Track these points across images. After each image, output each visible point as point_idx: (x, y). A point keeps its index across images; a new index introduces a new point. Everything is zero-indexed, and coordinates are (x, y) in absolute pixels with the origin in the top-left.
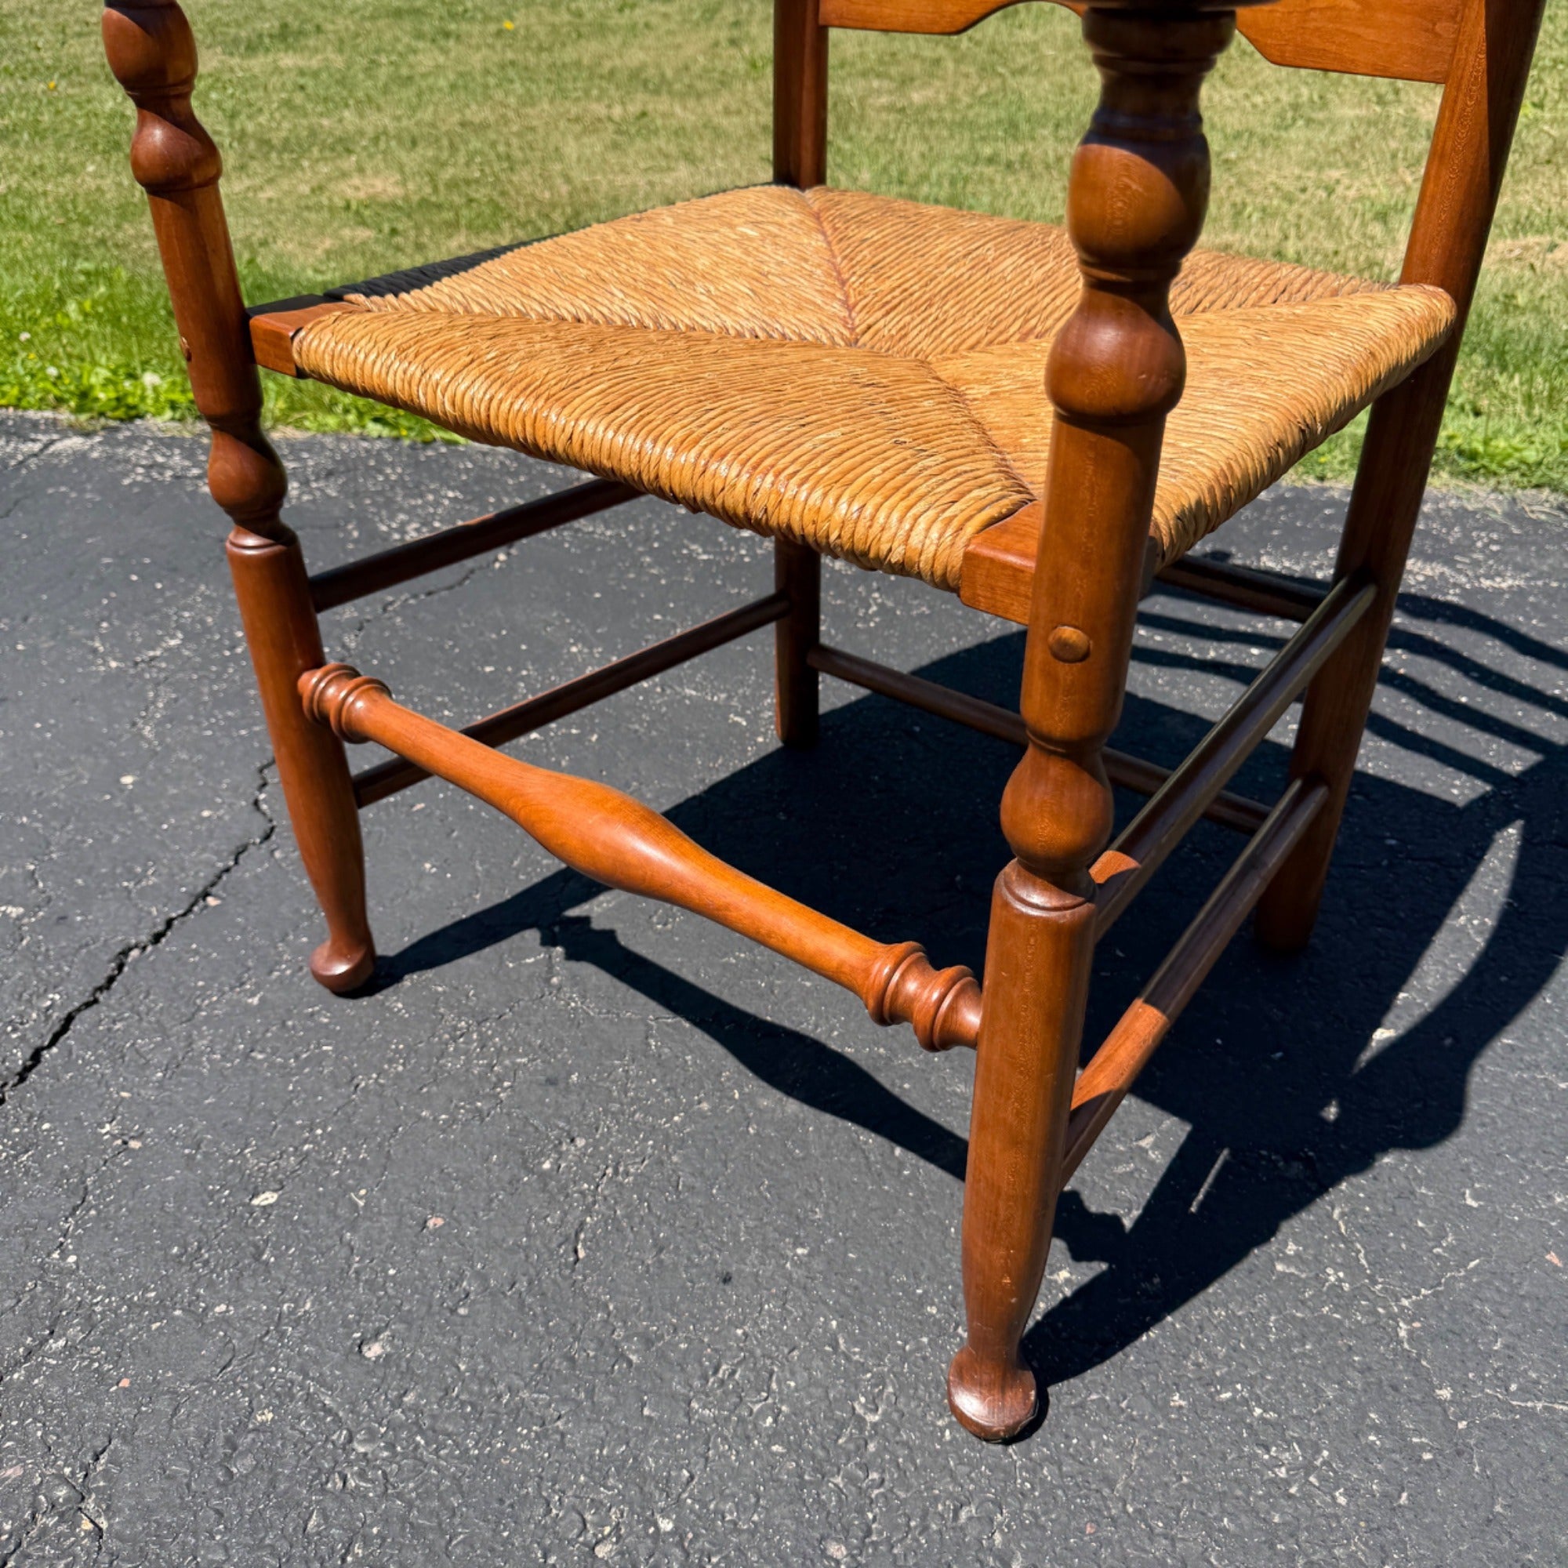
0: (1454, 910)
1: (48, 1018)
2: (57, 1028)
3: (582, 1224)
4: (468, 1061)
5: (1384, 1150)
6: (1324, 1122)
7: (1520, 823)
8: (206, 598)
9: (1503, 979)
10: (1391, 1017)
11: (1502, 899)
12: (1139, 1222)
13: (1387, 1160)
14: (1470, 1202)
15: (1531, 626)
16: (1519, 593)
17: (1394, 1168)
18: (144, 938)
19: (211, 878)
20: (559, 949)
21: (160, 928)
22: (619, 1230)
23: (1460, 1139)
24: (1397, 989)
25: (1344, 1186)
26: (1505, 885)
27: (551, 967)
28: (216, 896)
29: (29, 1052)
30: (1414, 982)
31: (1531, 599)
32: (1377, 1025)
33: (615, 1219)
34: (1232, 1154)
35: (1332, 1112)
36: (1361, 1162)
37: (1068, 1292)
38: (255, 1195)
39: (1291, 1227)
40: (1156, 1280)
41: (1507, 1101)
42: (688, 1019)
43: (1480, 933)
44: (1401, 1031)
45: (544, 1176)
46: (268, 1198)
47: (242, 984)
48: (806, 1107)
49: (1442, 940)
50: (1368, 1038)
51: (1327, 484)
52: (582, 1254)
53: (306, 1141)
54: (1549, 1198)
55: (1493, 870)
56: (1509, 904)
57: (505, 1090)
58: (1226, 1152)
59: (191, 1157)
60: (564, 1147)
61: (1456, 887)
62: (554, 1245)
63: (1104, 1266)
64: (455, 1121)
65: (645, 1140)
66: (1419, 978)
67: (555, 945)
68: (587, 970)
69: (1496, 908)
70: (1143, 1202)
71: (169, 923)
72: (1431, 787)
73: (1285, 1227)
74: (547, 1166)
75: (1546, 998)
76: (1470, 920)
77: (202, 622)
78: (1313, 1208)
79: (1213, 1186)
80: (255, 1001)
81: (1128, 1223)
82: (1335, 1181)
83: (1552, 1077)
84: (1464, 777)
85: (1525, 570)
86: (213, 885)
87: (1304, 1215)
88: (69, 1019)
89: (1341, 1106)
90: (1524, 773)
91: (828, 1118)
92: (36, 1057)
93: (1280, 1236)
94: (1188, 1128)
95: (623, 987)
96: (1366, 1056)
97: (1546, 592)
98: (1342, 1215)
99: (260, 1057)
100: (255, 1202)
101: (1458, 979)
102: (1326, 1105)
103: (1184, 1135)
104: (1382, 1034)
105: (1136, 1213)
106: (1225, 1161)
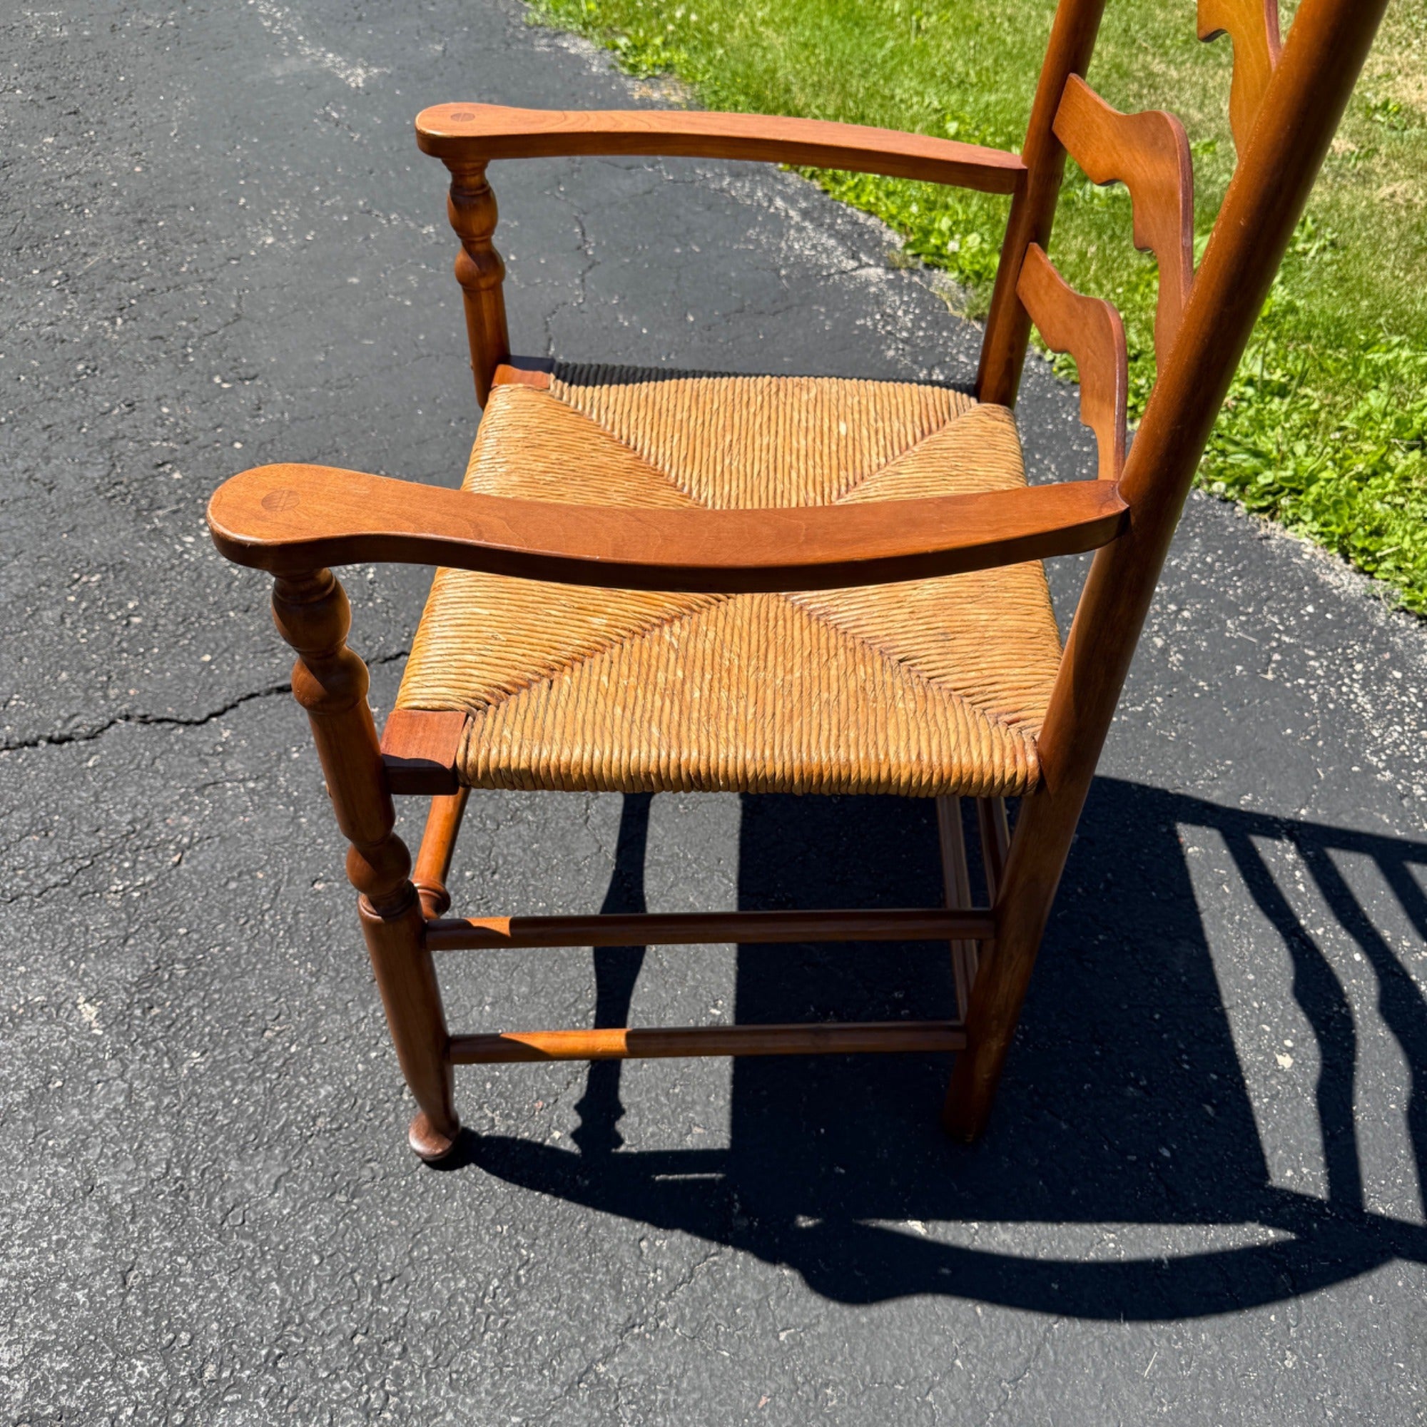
0: (1114, 1225)
5: (793, 1265)
6: (793, 1219)
7: (1291, 1236)
9: (1055, 1286)
10: (941, 1225)
12: (627, 1155)
13: (786, 1272)
14: (783, 1335)
17: (782, 1279)
24: (977, 1218)
25: (741, 1255)
30: (995, 1225)
32: (924, 1218)
34: (721, 1181)
35: (804, 1222)
36: (770, 1255)
37: (548, 1142)
39: (680, 1235)
40: (587, 1182)
42: (617, 863)
43: (1101, 1253)
44: (930, 1237)
45: (461, 877)
50: (905, 1217)
54: (825, 1384)
55: (1198, 1236)
56: (1159, 1262)
58: (720, 1176)
60: (486, 873)
63: (577, 1151)
65: (516, 901)
66: (1004, 1229)
69: (1147, 1254)
70: (645, 1150)
73: (678, 1232)
74: (469, 874)
76: (1111, 1241)
79: (685, 1181)
81: (622, 1149)
83: (962, 1353)
84: (1321, 1172)
87: (697, 1240)
89: (816, 1227)
90: (1379, 1218)
93: (669, 1233)
94: (727, 1147)
96: (883, 1223)
98: (714, 1262)
101: (1028, 1254)
102: (811, 1215)
103: (719, 1146)
104: (917, 1227)
105: (634, 1150)
106: (712, 1180)
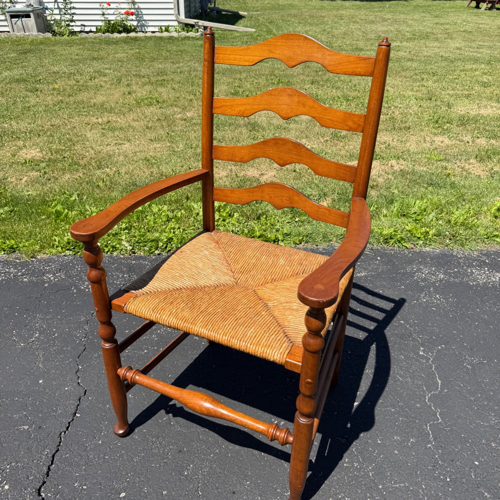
0: (365, 369)
1: (48, 457)
2: (52, 459)
3: (198, 486)
4: (159, 449)
5: (360, 433)
6: (348, 428)
7: (375, 343)
8: (40, 318)
9: (378, 385)
10: (357, 399)
11: (375, 364)
12: (316, 460)
13: (361, 435)
14: (379, 442)
15: (369, 286)
16: (366, 277)
17: (363, 437)
18: (65, 429)
19: (76, 408)
20: (171, 414)
21: (68, 425)
22: (207, 486)
23: (375, 427)
24: (357, 392)
25: (354, 443)
26: (375, 361)
27: (170, 419)
28: (78, 413)
29: (47, 468)
30: (360, 389)
31: (369, 278)
32: (355, 402)
33: (205, 483)
35: (349, 425)
36: (356, 437)
38: (120, 494)
39: (345, 455)
40: (322, 473)
41: (383, 416)
42: (207, 429)
43: (371, 374)
44: (359, 402)
45: (186, 476)
46: (123, 495)
47: (95, 438)
48: (240, 447)
49: (364, 376)
50: (353, 405)
51: (318, 247)
52: (200, 494)
53: (127, 478)
54: (394, 438)
55: (372, 357)
57: (169, 456)
58: (330, 440)
59: (100, 488)
60: (188, 468)
61: (365, 363)
62: (194, 493)
63: (311, 472)
64: (161, 466)
65: (206, 462)
66: (361, 388)
67: (169, 413)
68: (179, 419)
69: (374, 367)
70: (316, 455)
71: (69, 423)
72: (355, 336)
74: (186, 473)
75: (387, 389)
76: (369, 371)
77: (43, 327)
78: (349, 450)
79: (329, 448)
80: (100, 442)
81: (313, 461)
82: (352, 442)
83: (390, 409)
84: (362, 332)
85: (367, 270)
86: (77, 410)
87: (348, 452)
88: (53, 456)
89: (350, 424)
90: (374, 329)
91: (245, 448)
92: (49, 469)
93: (344, 458)
94: (321, 435)
95: (189, 422)
96: (353, 410)
97: (372, 276)
98: (355, 450)
99: (107, 457)
100: (121, 496)
101: (368, 387)
102: (348, 424)
103: (321, 437)
104: (356, 404)
105: (315, 458)
106: (330, 442)
